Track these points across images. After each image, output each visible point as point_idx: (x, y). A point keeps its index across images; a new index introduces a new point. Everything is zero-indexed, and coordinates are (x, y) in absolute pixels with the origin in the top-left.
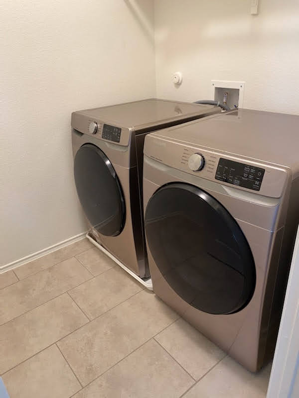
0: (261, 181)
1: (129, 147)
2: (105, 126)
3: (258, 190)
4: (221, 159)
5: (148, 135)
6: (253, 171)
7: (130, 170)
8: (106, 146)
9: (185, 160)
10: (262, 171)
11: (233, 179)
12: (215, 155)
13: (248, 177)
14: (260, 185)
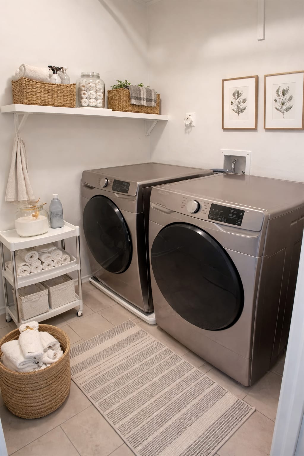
0: (241, 219)
1: (137, 197)
2: (115, 181)
3: (240, 225)
4: (212, 204)
5: (154, 187)
6: (236, 212)
7: (138, 215)
8: (116, 196)
9: (184, 206)
10: (243, 212)
11: (222, 218)
12: (207, 201)
13: (232, 216)
14: (241, 222)
